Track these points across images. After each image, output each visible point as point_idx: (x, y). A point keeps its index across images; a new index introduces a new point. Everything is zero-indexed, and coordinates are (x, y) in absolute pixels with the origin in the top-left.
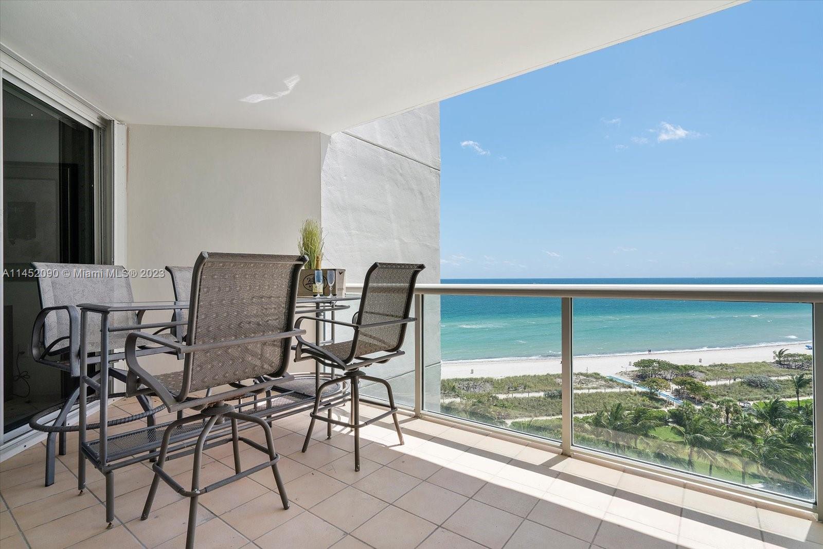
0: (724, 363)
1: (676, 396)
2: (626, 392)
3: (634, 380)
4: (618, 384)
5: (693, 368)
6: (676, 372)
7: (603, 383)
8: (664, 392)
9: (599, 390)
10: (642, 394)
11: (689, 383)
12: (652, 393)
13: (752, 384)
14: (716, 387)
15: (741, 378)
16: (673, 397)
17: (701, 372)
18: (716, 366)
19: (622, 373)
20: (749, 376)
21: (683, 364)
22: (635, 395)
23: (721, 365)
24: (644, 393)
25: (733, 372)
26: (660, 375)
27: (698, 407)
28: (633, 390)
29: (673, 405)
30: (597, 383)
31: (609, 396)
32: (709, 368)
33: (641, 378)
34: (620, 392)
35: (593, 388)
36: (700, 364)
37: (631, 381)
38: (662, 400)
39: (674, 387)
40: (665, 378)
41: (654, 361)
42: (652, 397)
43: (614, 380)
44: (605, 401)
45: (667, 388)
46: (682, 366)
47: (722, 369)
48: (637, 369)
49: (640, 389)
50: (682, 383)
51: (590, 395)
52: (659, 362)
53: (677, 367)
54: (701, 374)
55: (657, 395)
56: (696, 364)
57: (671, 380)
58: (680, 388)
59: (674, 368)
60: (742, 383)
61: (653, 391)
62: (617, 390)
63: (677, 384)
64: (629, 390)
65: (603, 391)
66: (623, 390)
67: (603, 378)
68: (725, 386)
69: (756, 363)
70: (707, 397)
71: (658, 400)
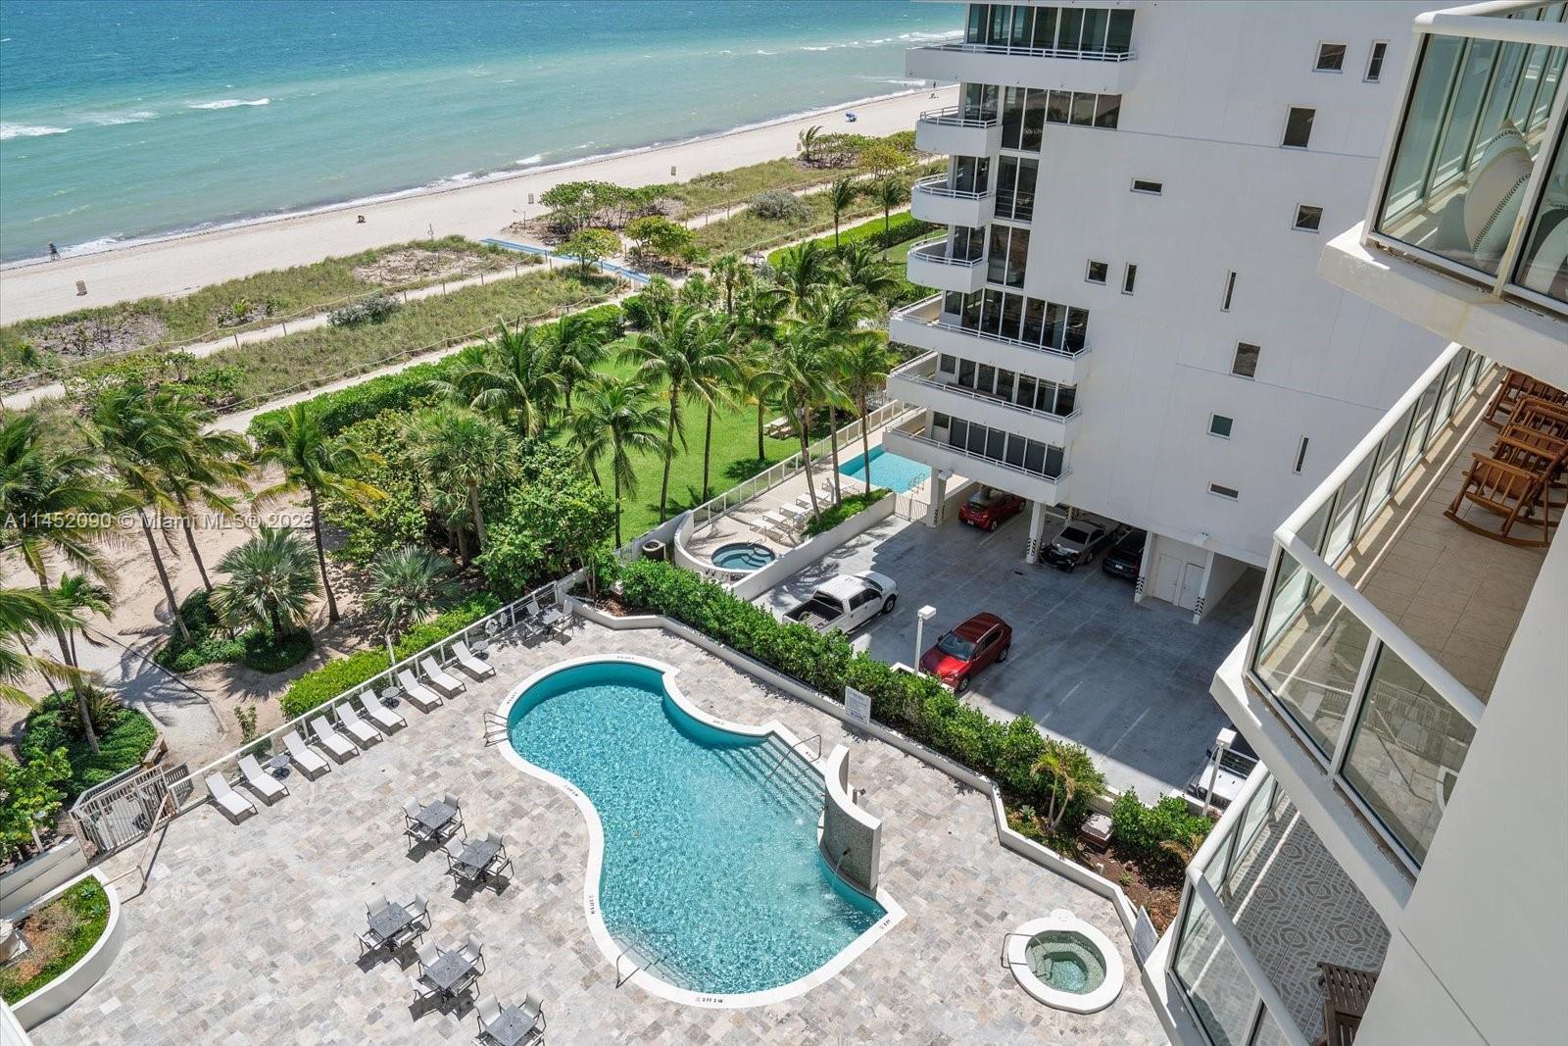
0: (717, 171)
1: (633, 264)
2: (530, 276)
3: (546, 240)
4: (511, 257)
5: (661, 191)
6: (631, 206)
7: (475, 260)
8: (610, 261)
9: (468, 282)
10: (567, 273)
11: (658, 231)
12: (585, 268)
13: (765, 213)
14: (707, 228)
15: (747, 202)
16: (629, 269)
17: (677, 198)
18: (702, 180)
19: (517, 228)
20: (761, 196)
21: (643, 186)
22: (552, 278)
23: (712, 177)
24: (569, 270)
25: (732, 191)
26: (598, 218)
27: (678, 284)
28: (546, 268)
29: (630, 288)
30: (461, 263)
31: (495, 293)
32: (690, 187)
33: (560, 232)
34: (517, 277)
35: (454, 279)
36: (672, 180)
37: (540, 246)
38: (608, 280)
39: (628, 243)
40: (609, 227)
41: (585, 186)
42: (586, 276)
43: (500, 248)
44: (486, 308)
45: (615, 249)
46: (641, 191)
47: (714, 186)
48: (549, 210)
49: (561, 262)
50: (645, 232)
51: (448, 299)
52: (594, 189)
53: (631, 196)
54: (677, 203)
55: (595, 271)
56: (666, 180)
57: (620, 227)
58: (640, 243)
59: (625, 198)
60: (749, 213)
61: (587, 261)
62: (509, 274)
63: (635, 235)
64: (537, 267)
65: (477, 281)
66: (523, 271)
67: (473, 248)
68: (721, 224)
69: (771, 163)
70: (690, 258)
71: (599, 282)
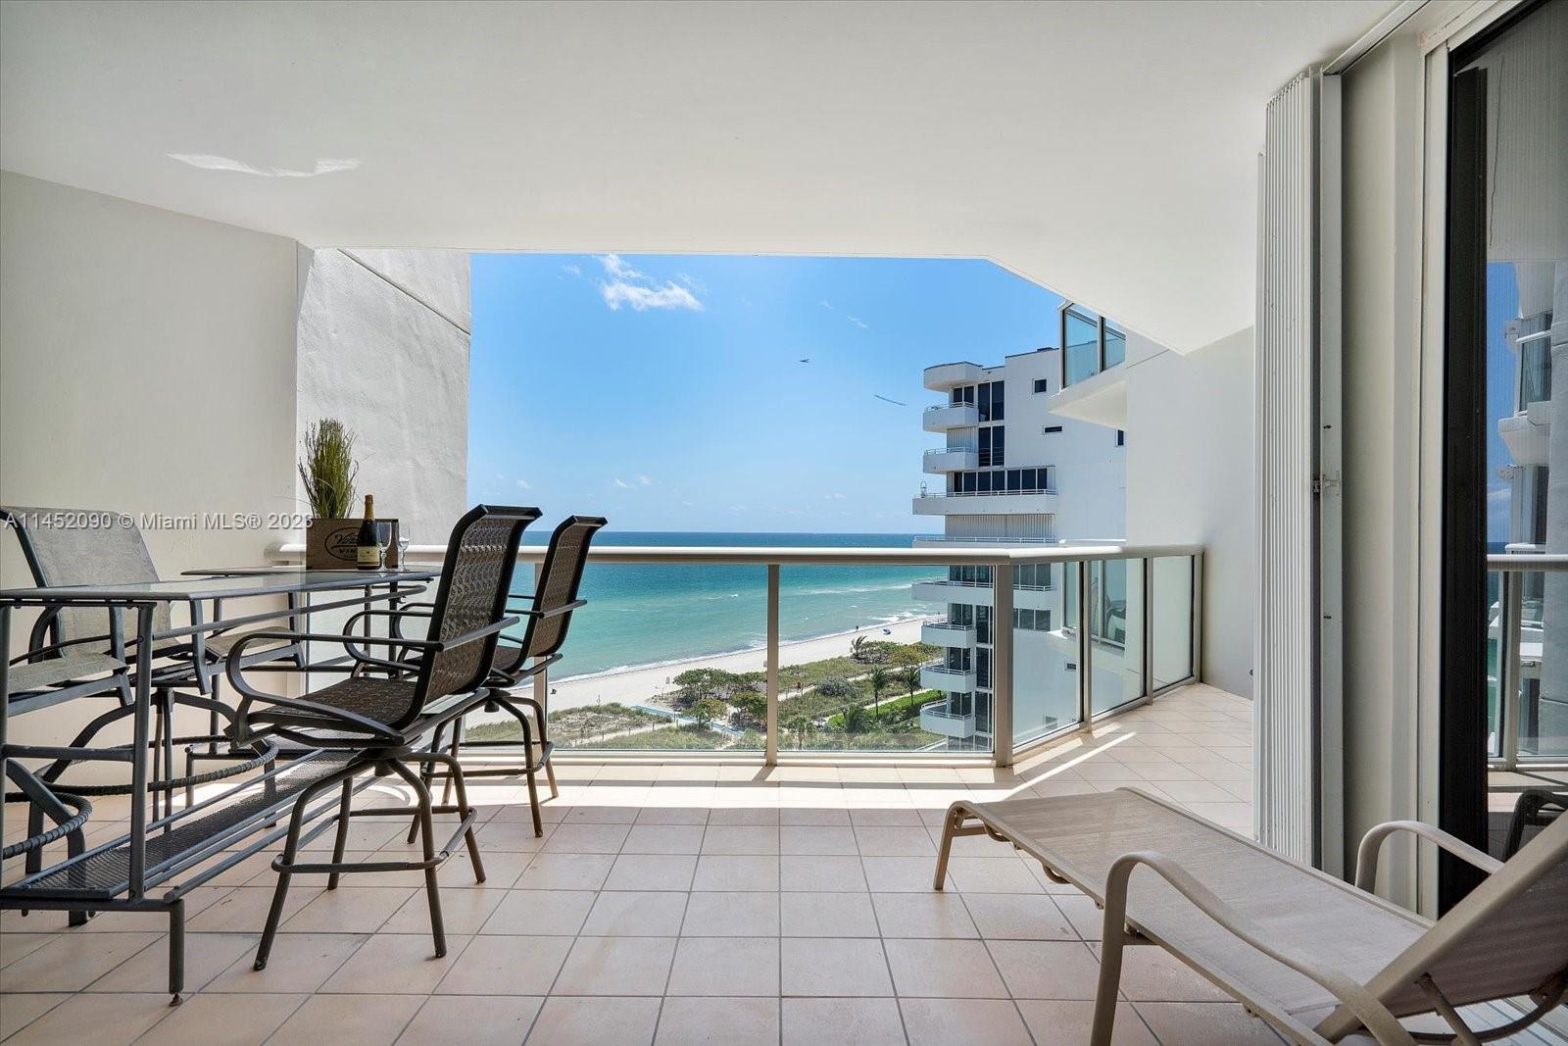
0: (794, 665)
1: (734, 724)
2: (662, 730)
3: (675, 707)
4: (650, 718)
6: (735, 685)
7: (627, 719)
8: (718, 722)
9: (620, 734)
10: (686, 729)
11: (752, 702)
12: (701, 726)
13: (827, 691)
15: (815, 685)
16: (731, 727)
19: (656, 699)
20: (824, 681)
21: (744, 673)
22: (677, 731)
23: (792, 668)
24: (690, 727)
26: (712, 693)
28: (674, 725)
29: (731, 740)
30: (617, 721)
33: (685, 702)
34: (653, 731)
35: (610, 731)
37: (671, 711)
38: (716, 734)
39: (732, 710)
40: (719, 699)
41: (705, 671)
42: (701, 732)
43: (644, 711)
45: (722, 713)
46: (742, 676)
47: (792, 674)
48: (680, 688)
49: (684, 722)
50: (744, 703)
52: (711, 673)
53: (735, 678)
54: (767, 685)
56: (761, 669)
57: (727, 699)
58: (740, 710)
59: (731, 680)
60: (816, 691)
61: (703, 721)
62: (648, 729)
63: (736, 704)
64: (667, 725)
66: (658, 727)
67: (626, 711)
68: (796, 698)
69: (832, 660)
71: (710, 736)
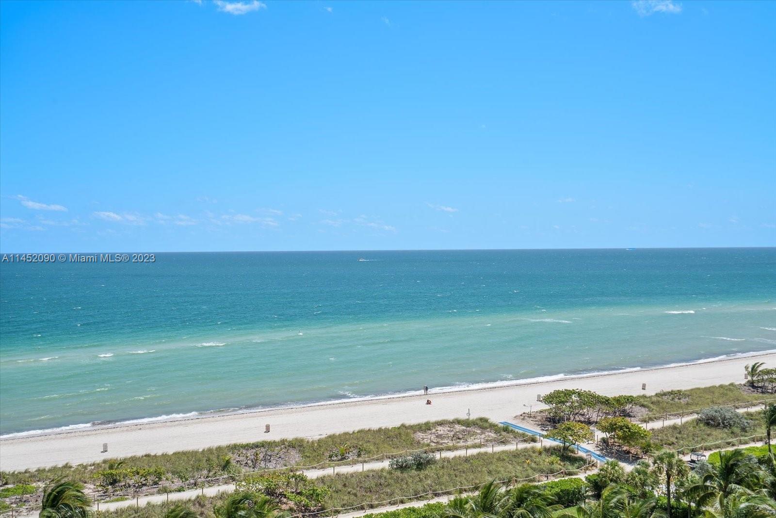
0: (676, 389)
1: (602, 450)
2: (526, 450)
3: (543, 426)
4: (516, 436)
5: (630, 400)
6: (605, 408)
7: (493, 435)
8: (584, 445)
9: (483, 450)
10: (550, 451)
11: (621, 428)
12: (566, 449)
13: (710, 422)
14: (662, 430)
15: (698, 413)
16: (598, 453)
17: (643, 406)
18: (665, 394)
19: (524, 417)
20: (708, 410)
21: (617, 396)
22: (540, 453)
23: (671, 393)
24: (554, 449)
25: (688, 404)
26: (583, 415)
27: (628, 468)
28: (538, 446)
29: (597, 467)
30: (483, 436)
31: (499, 459)
32: (654, 399)
33: (553, 421)
34: (517, 450)
35: (475, 446)
36: (642, 393)
37: (538, 430)
38: (581, 459)
39: (600, 435)
40: (589, 422)
41: (573, 392)
42: (566, 455)
43: (510, 428)
44: (491, 469)
45: (590, 437)
46: (614, 399)
47: (673, 399)
48: (546, 407)
49: (549, 443)
50: (612, 428)
51: (467, 460)
52: (579, 394)
53: (606, 402)
54: (643, 409)
55: (573, 452)
56: (636, 392)
57: (596, 423)
58: (608, 436)
59: (602, 403)
60: (699, 421)
61: (567, 444)
62: (511, 447)
63: (604, 429)
64: (532, 444)
65: (489, 450)
66: (522, 446)
67: (493, 427)
68: (674, 427)
69: (721, 386)
70: (646, 450)
71: (574, 460)
